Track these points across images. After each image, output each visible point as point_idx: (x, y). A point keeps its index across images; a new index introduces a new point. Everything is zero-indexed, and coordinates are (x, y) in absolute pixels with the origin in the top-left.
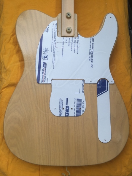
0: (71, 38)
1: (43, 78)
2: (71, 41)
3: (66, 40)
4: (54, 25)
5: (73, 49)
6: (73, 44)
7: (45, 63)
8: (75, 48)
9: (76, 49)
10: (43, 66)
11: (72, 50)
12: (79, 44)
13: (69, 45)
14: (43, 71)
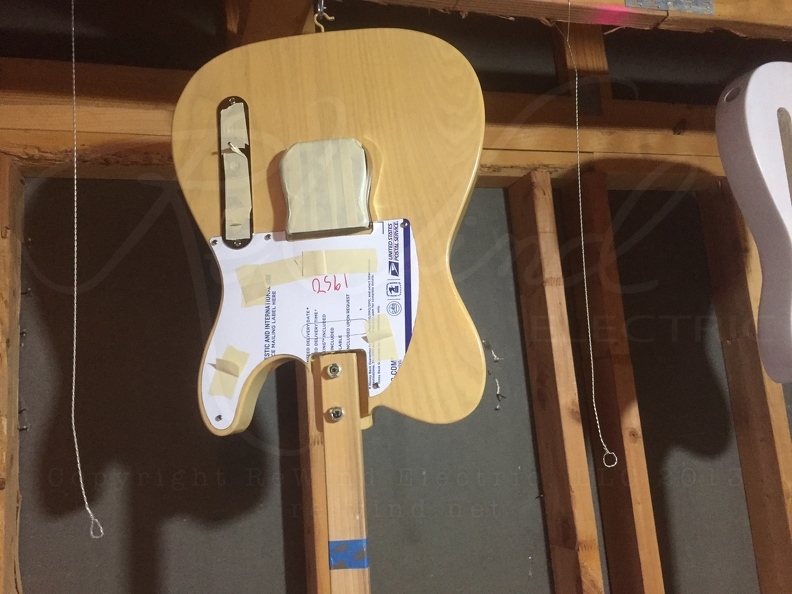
1: (396, 234)
2: (328, 341)
3: (340, 342)
5: (320, 319)
6: (320, 334)
7: (395, 273)
8: (314, 322)
9: (312, 320)
10: (397, 265)
11: (324, 316)
12: (305, 335)
13: (333, 329)
14: (397, 253)
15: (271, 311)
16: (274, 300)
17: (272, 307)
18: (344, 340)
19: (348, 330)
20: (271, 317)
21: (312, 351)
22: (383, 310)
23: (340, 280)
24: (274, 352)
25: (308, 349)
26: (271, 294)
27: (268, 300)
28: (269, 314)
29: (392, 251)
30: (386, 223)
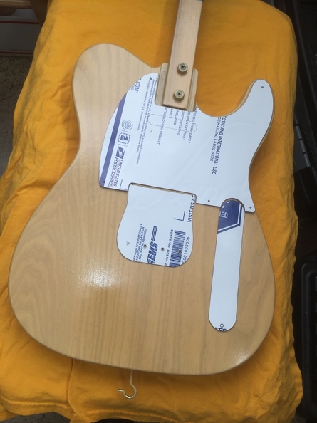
0: (181, 111)
1: (112, 177)
2: (179, 117)
3: (171, 114)
4: (151, 81)
5: (182, 133)
6: (184, 123)
7: (121, 149)
9: (188, 134)
10: (118, 155)
11: (179, 134)
13: (175, 124)
14: (115, 163)
15: (216, 148)
16: (212, 155)
17: (215, 151)
18: (168, 114)
19: (164, 120)
20: (216, 144)
21: (192, 113)
22: (135, 126)
24: (219, 120)
25: (194, 115)
27: (217, 156)
29: (118, 165)
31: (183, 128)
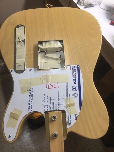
3: (56, 107)
7: (75, 83)
9: (46, 99)
10: (75, 80)
12: (43, 104)
13: (53, 102)
15: (31, 95)
16: (32, 91)
17: (31, 94)
18: (58, 106)
19: (59, 102)
20: (31, 97)
21: (46, 110)
22: (71, 96)
23: (56, 85)
24: (31, 110)
25: (44, 110)
26: (31, 89)
27: (30, 91)
28: (30, 96)
29: (74, 75)
30: (71, 66)
31: (49, 101)
